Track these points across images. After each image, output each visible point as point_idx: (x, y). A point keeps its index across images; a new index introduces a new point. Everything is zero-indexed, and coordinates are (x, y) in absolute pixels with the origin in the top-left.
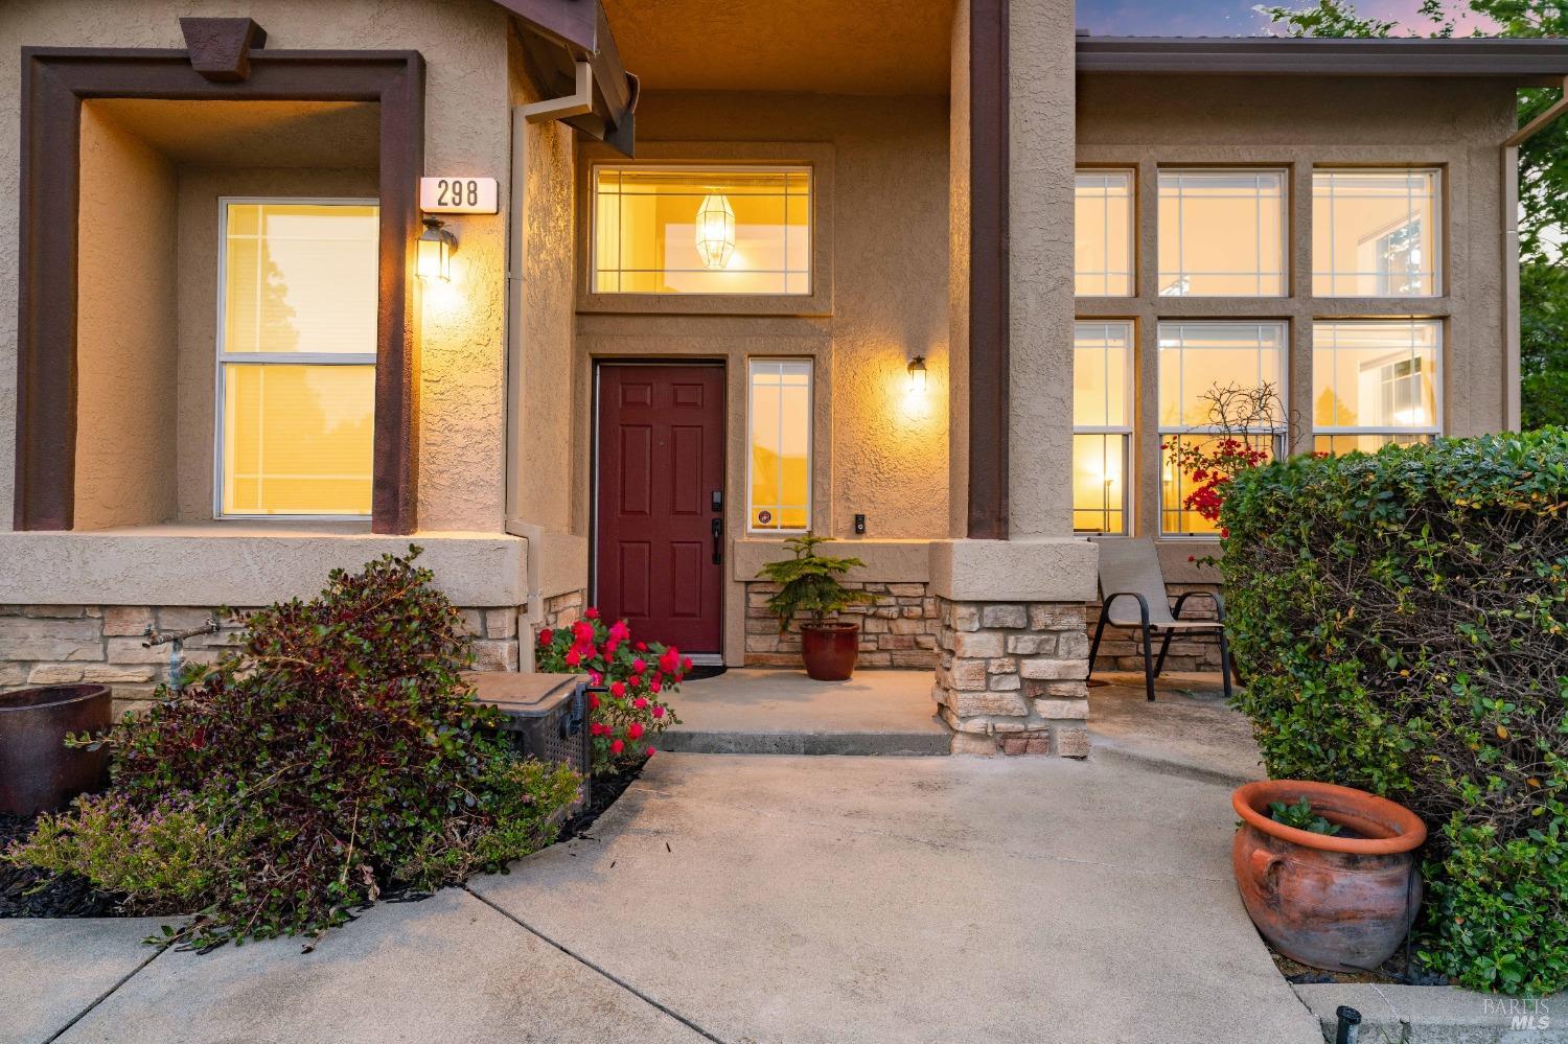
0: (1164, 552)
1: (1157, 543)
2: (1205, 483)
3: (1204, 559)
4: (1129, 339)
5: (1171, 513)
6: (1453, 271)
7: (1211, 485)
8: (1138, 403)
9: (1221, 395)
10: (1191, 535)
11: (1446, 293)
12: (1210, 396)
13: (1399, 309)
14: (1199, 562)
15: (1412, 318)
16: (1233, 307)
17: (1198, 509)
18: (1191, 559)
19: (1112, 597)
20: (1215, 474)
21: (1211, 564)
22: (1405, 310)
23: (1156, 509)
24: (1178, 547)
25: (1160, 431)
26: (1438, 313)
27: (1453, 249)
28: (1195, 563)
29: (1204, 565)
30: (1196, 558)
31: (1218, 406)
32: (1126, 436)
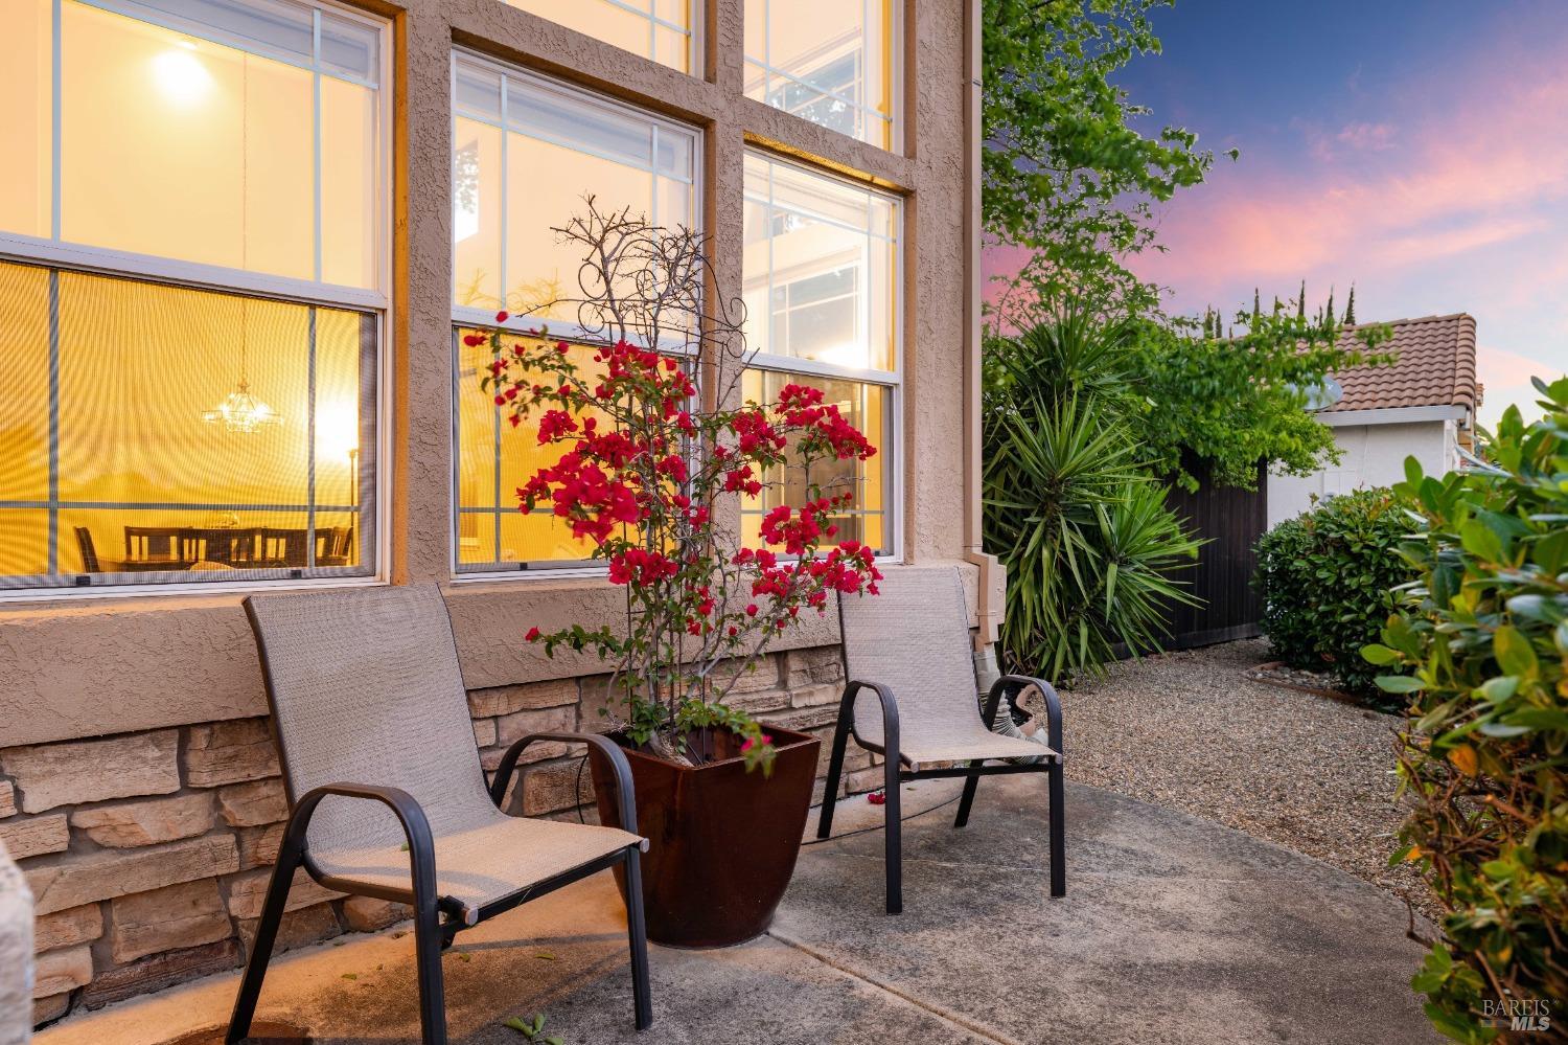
0: (462, 613)
1: (447, 592)
2: (568, 445)
3: (564, 634)
4: (378, 79)
5: (481, 516)
6: (920, 120)
7: (583, 451)
8: (401, 237)
9: (606, 231)
10: (524, 567)
11: (910, 153)
12: (577, 230)
13: (857, 160)
14: (551, 643)
15: (870, 183)
16: (612, 64)
17: (559, 511)
18: (533, 635)
19: (315, 797)
20: (591, 424)
21: (578, 646)
22: (867, 164)
23: (444, 509)
24: (495, 601)
25: (454, 316)
26: (902, 183)
27: (920, 86)
28: (541, 646)
29: (563, 649)
30: (544, 631)
31: (597, 259)
32: (370, 316)
